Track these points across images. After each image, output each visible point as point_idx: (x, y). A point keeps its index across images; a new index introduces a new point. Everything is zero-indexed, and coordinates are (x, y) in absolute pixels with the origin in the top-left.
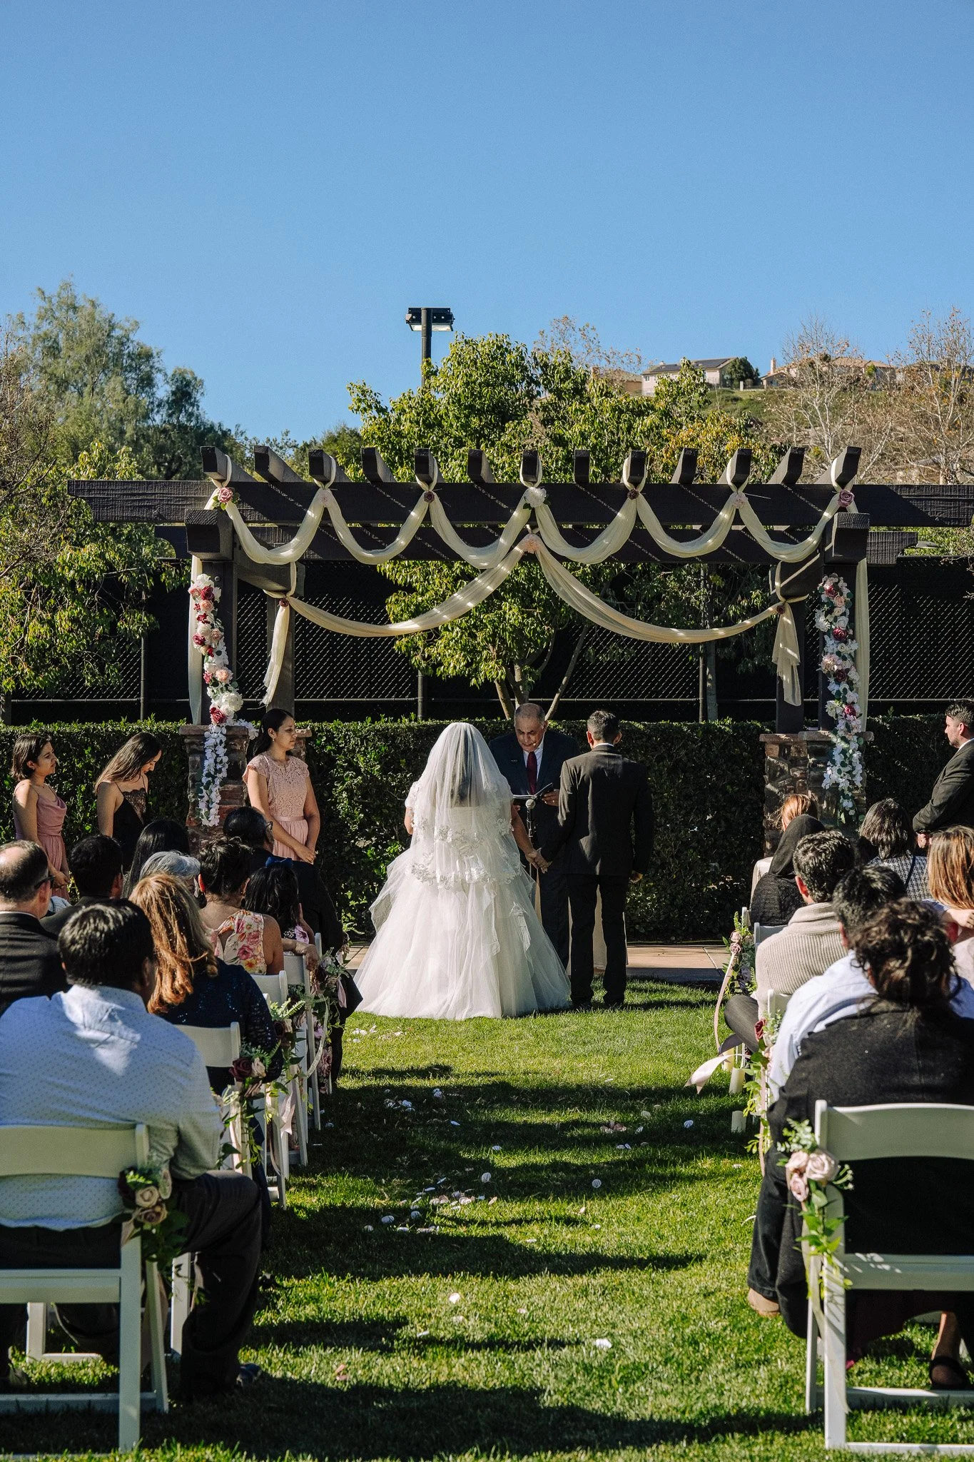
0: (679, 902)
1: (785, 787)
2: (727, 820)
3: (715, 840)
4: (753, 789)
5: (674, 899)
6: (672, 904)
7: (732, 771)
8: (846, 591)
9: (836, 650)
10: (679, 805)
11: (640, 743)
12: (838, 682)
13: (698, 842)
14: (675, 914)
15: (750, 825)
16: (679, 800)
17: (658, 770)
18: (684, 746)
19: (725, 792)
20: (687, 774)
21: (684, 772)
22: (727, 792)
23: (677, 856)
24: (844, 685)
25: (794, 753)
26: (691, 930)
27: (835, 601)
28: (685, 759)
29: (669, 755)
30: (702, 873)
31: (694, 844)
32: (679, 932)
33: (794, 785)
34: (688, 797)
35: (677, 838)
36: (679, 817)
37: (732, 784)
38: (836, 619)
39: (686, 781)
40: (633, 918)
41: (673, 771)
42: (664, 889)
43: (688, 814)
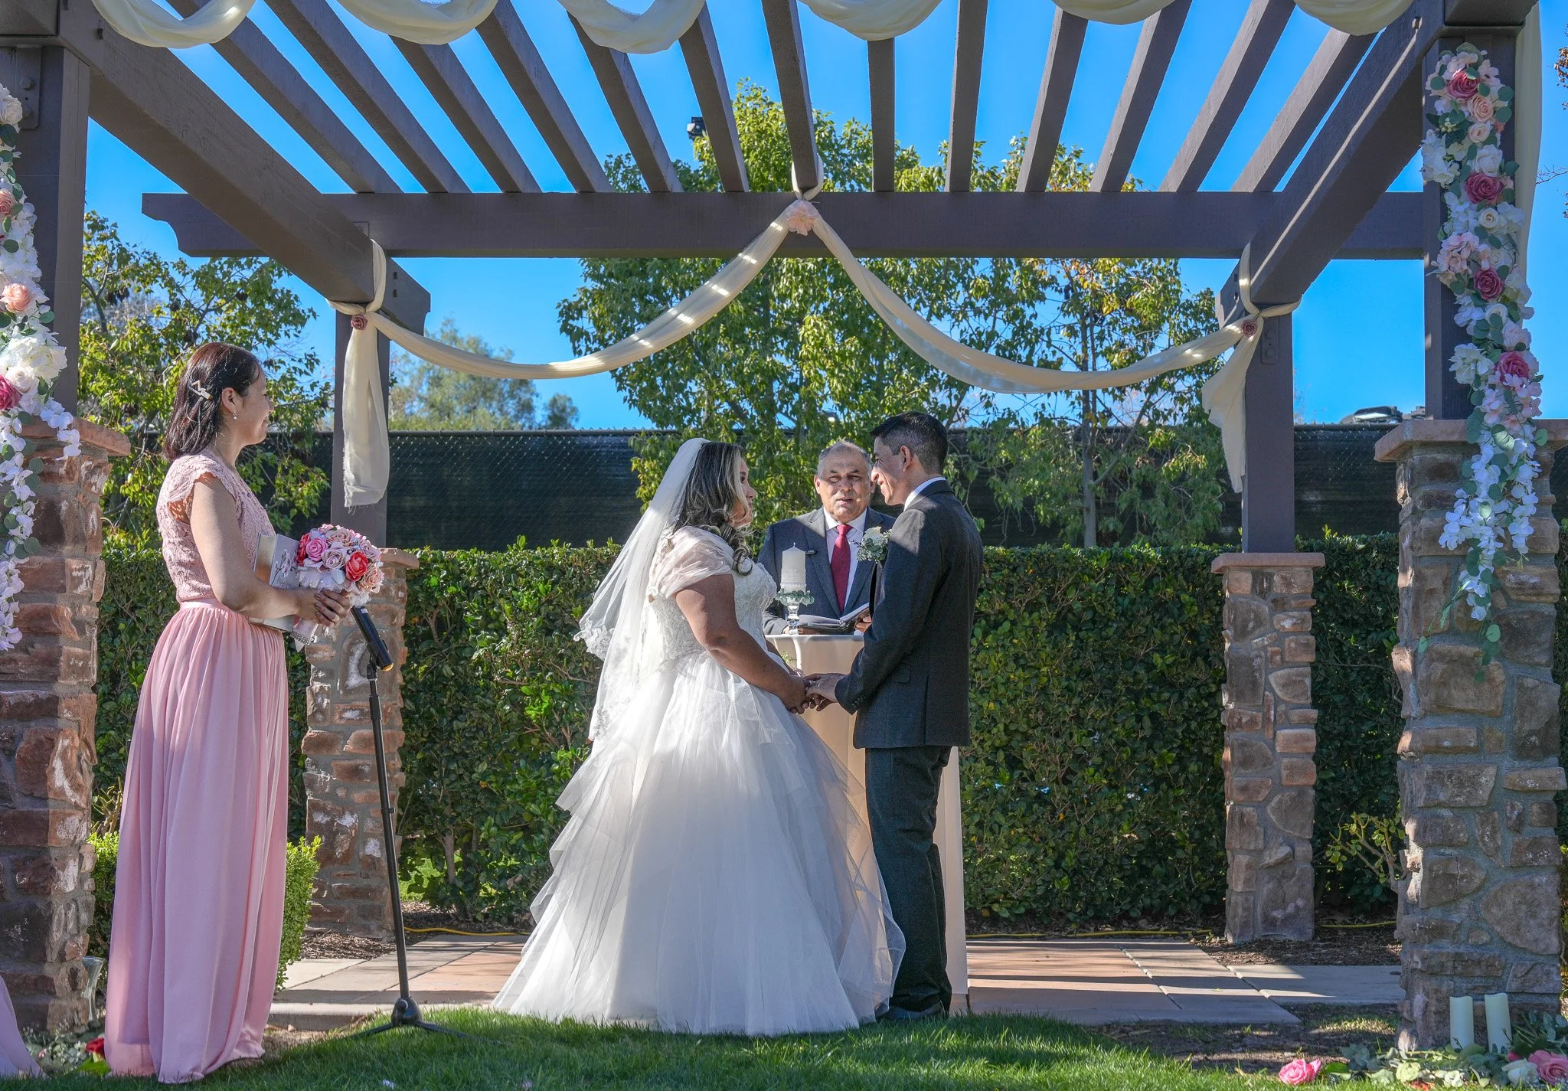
0: (1069, 862)
1: (1264, 648)
2: (1154, 716)
3: (1134, 752)
4: (1199, 660)
5: (1062, 856)
6: (1057, 866)
7: (1163, 628)
8: (1496, 85)
9: (1473, 223)
10: (1068, 689)
11: (997, 577)
12: (1481, 301)
13: (1103, 755)
14: (1064, 884)
15: (1194, 725)
16: (1068, 679)
17: (1031, 626)
18: (1076, 584)
19: (1150, 667)
20: (1082, 634)
21: (1077, 628)
22: (1154, 667)
23: (1066, 781)
24: (1497, 308)
25: (1278, 588)
26: (1091, 913)
27: (1471, 108)
28: (1078, 605)
29: (1049, 601)
30: (1111, 811)
31: (1097, 759)
32: (1071, 916)
33: (1281, 645)
34: (1084, 674)
35: (1066, 748)
36: (1068, 709)
37: (1162, 649)
38: (1472, 152)
39: (1081, 644)
40: (989, 891)
41: (1056, 627)
42: (1043, 839)
43: (1085, 703)
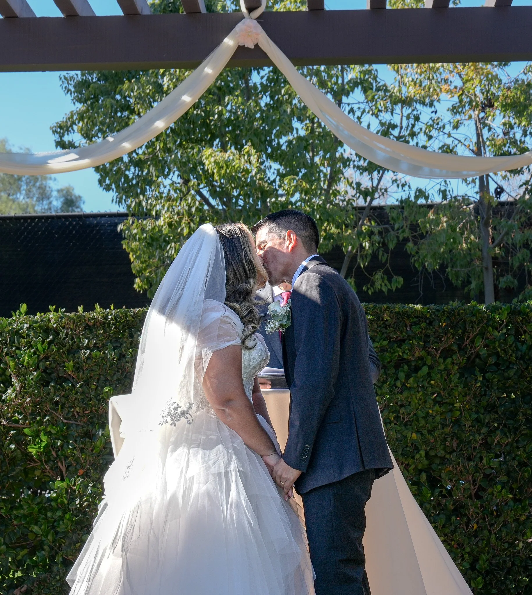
5: (476, 560)
10: (478, 420)
11: (416, 330)
13: (508, 474)
16: (477, 412)
17: (445, 370)
18: (482, 334)
20: (488, 375)
21: (483, 371)
23: (478, 497)
28: (484, 352)
29: (460, 349)
30: (517, 520)
31: (503, 478)
35: (477, 469)
36: (478, 437)
39: (487, 383)
41: (466, 370)
43: (491, 432)
